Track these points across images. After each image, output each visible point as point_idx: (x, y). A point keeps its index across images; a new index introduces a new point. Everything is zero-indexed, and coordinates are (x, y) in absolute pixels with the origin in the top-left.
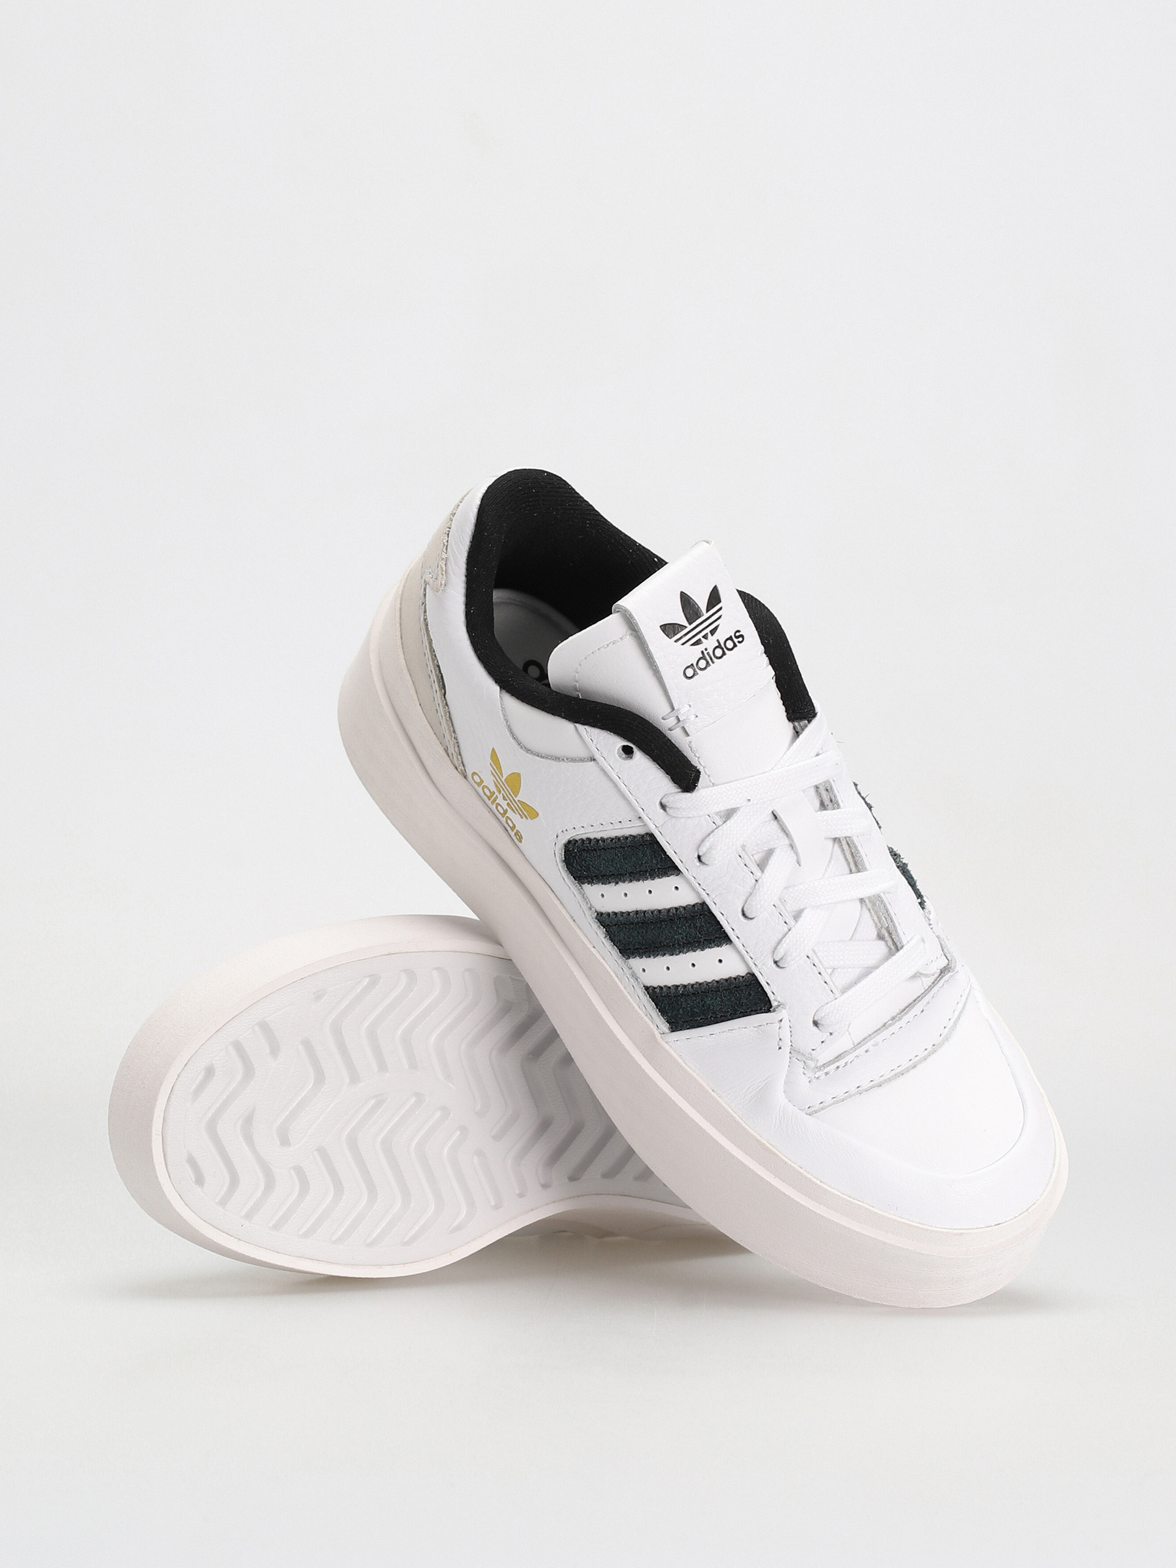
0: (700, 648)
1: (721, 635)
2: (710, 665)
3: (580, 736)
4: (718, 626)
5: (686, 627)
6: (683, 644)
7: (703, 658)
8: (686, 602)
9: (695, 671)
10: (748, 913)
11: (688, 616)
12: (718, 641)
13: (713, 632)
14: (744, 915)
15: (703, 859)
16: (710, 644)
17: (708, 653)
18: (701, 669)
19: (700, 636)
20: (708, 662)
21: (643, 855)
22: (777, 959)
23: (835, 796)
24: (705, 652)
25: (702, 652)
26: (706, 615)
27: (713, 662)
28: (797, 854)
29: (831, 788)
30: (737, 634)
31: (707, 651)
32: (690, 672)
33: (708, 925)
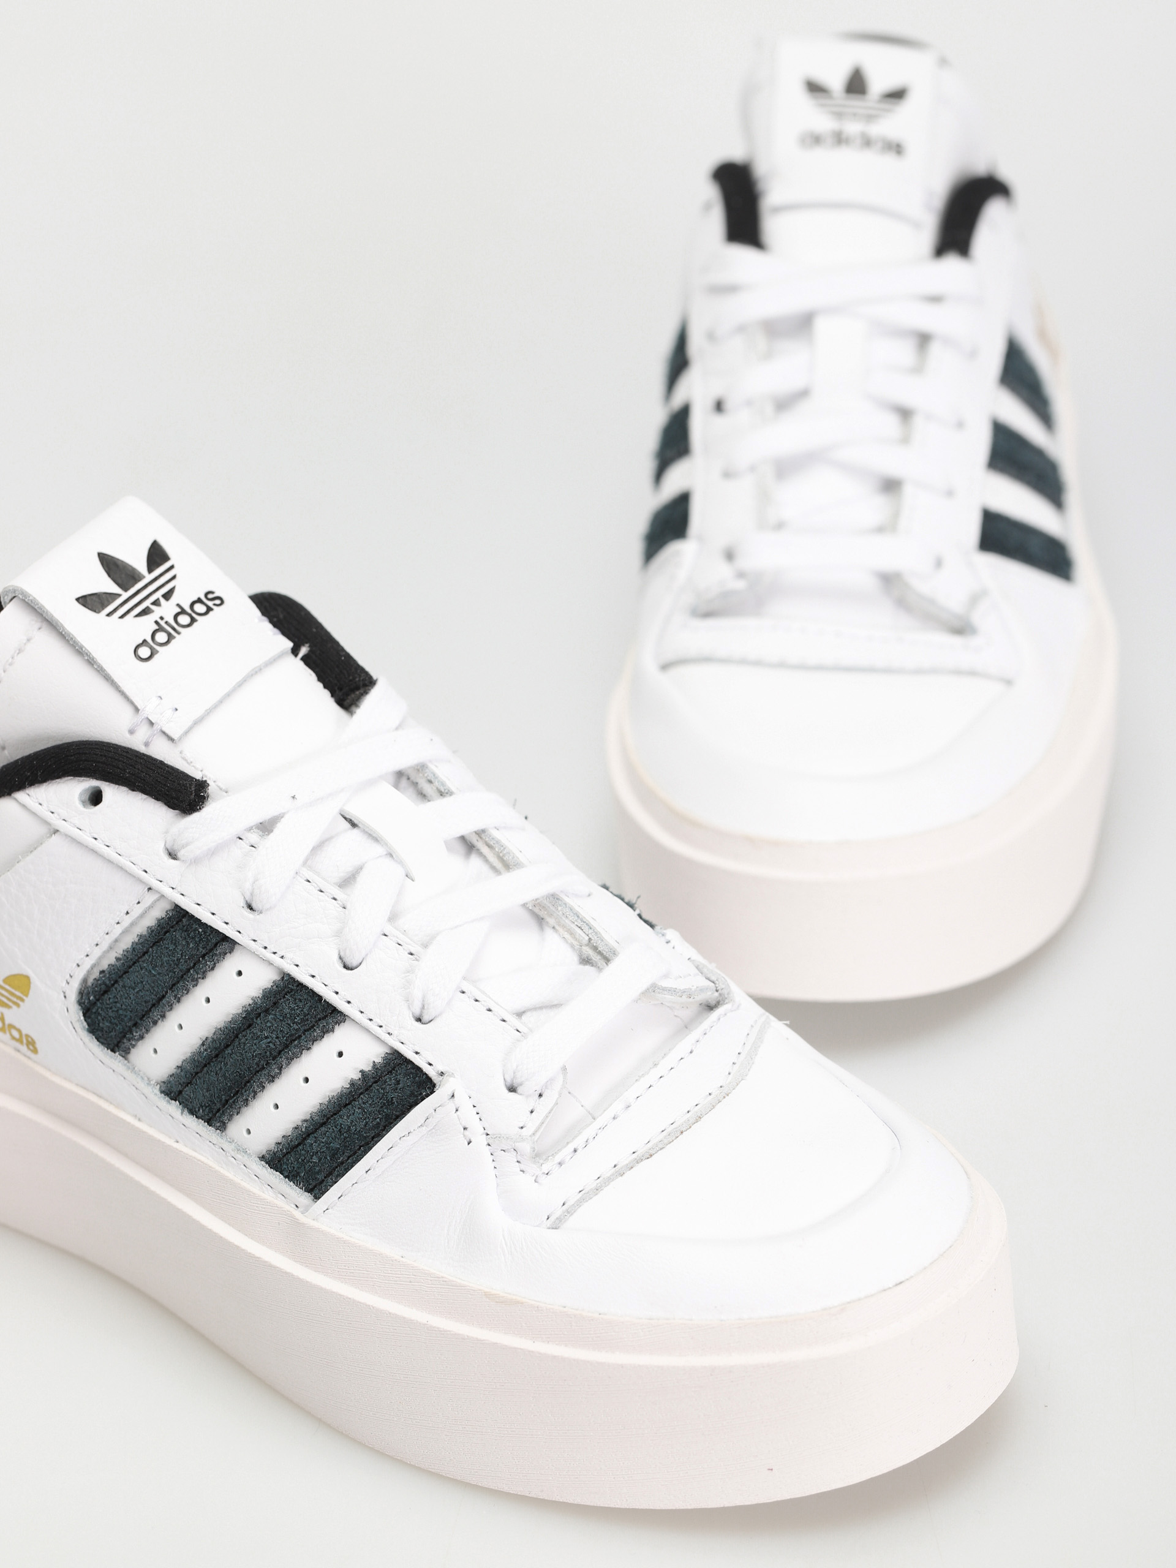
0: (154, 616)
1: (184, 596)
2: (174, 637)
3: (24, 806)
4: (174, 588)
5: (120, 595)
6: (122, 617)
7: (160, 629)
8: (111, 565)
9: (151, 648)
10: (349, 963)
11: (120, 582)
12: (178, 605)
13: (167, 596)
14: (346, 967)
15: (254, 906)
16: (167, 610)
17: (166, 622)
18: (162, 645)
19: (147, 603)
20: (169, 635)
21: (175, 944)
22: (417, 1013)
23: (443, 784)
24: (162, 623)
25: (157, 622)
26: (149, 577)
27: (179, 633)
28: (401, 863)
29: (434, 775)
30: (210, 596)
31: (164, 621)
32: (144, 652)
33: (301, 1005)
